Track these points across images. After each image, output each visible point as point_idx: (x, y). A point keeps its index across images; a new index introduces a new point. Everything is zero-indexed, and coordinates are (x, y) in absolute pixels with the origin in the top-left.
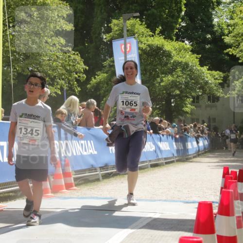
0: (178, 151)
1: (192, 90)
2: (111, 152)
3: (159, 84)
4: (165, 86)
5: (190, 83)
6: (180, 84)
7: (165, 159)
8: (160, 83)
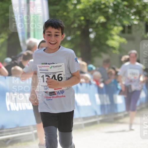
0: (102, 107)
1: (123, 16)
2: (8, 109)
3: (75, 7)
4: (84, 10)
5: (121, 7)
6: (107, 7)
7: (85, 119)
8: (75, 5)
